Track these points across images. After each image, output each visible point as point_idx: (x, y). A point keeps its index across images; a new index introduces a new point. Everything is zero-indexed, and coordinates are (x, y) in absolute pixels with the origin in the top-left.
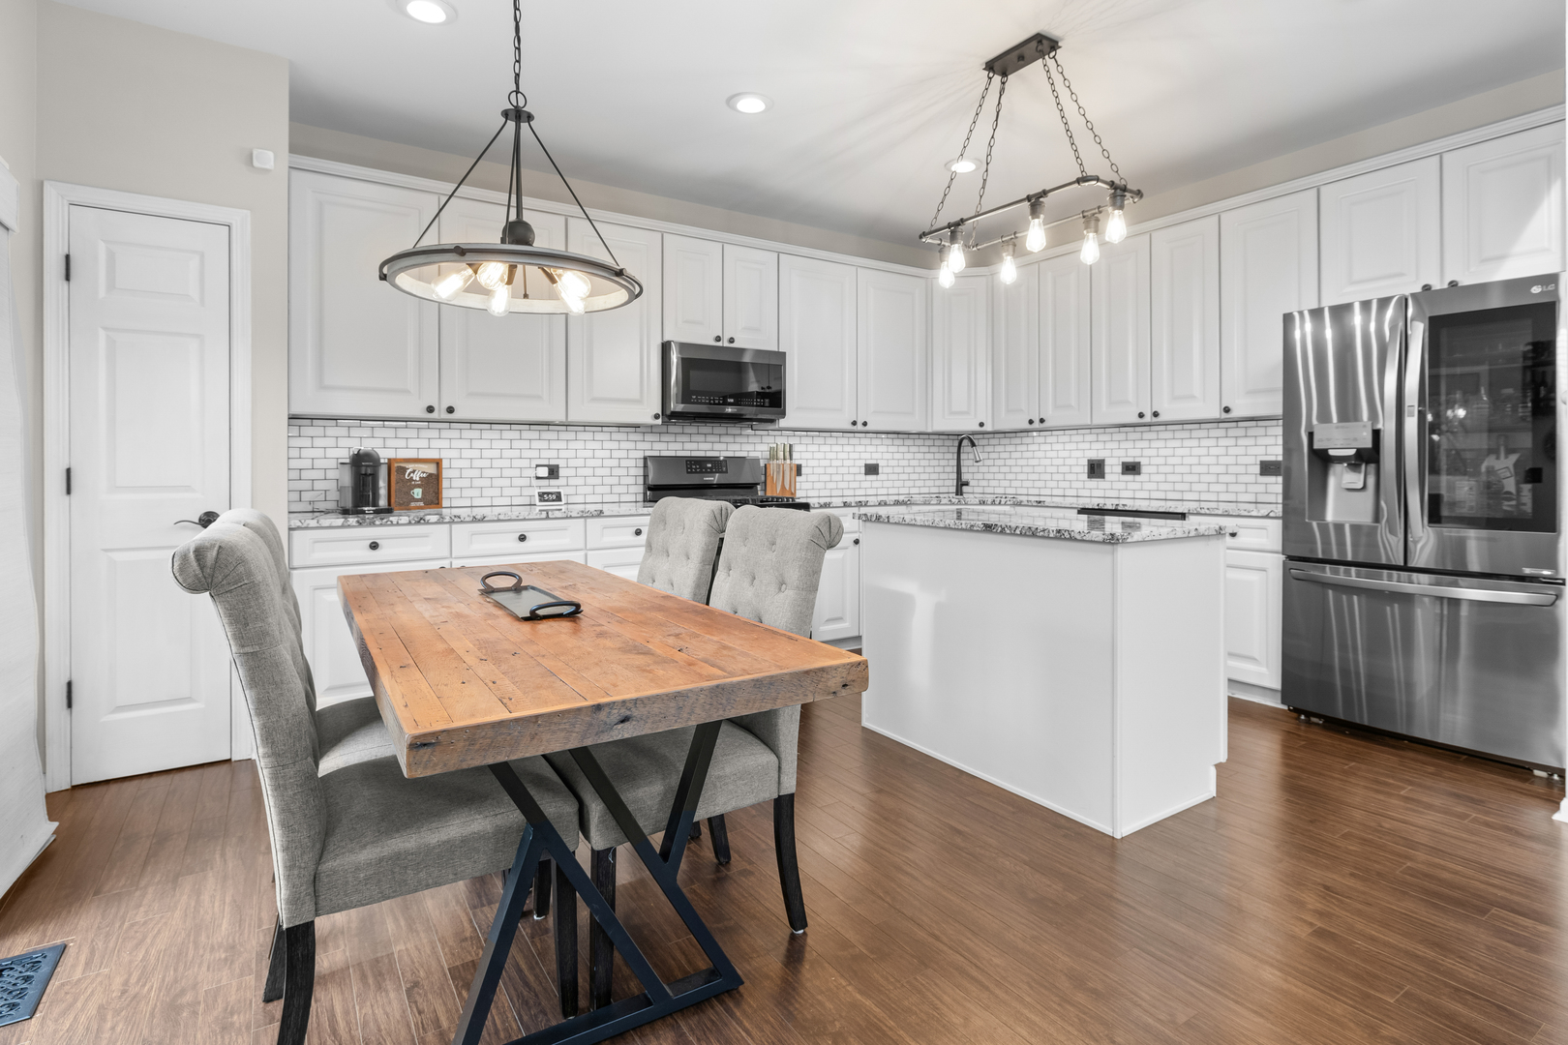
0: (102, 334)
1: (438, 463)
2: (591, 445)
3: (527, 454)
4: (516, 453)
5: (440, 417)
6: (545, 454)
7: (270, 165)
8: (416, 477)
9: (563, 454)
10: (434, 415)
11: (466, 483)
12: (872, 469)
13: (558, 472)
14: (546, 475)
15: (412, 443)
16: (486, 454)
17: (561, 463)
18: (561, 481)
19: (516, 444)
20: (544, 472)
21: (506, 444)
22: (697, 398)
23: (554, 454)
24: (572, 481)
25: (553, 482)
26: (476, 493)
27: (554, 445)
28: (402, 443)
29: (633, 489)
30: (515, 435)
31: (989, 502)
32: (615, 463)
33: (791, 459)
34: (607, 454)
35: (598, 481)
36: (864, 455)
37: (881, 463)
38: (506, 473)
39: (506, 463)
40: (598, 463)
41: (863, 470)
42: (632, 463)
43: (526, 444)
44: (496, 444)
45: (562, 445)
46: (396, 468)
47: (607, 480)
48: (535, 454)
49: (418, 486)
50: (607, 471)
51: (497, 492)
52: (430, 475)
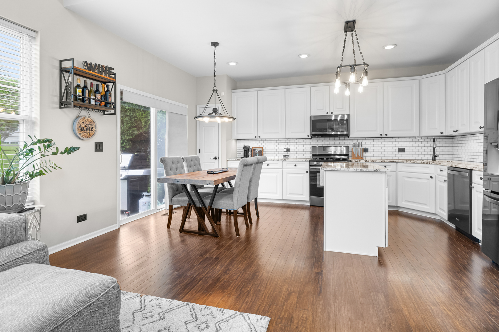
0: (203, 127)
1: (262, 148)
2: (298, 144)
3: (282, 146)
4: (280, 146)
5: (258, 138)
6: (286, 146)
7: (224, 95)
8: (257, 151)
9: (291, 146)
10: (257, 138)
11: (269, 153)
12: (401, 150)
13: (290, 150)
14: (286, 151)
15: (258, 144)
16: (273, 146)
17: (290, 148)
18: (290, 153)
19: (280, 144)
20: (286, 150)
21: (278, 144)
22: (318, 130)
23: (289, 146)
24: (293, 153)
25: (288, 153)
26: (271, 155)
27: (289, 144)
28: (256, 144)
29: (309, 155)
30: (279, 141)
31: (425, 163)
32: (305, 148)
33: (361, 146)
34: (302, 146)
35: (300, 153)
36: (397, 145)
37: (406, 148)
38: (278, 150)
39: (277, 148)
40: (300, 148)
41: (397, 150)
42: (309, 148)
43: (282, 144)
44: (275, 144)
45: (291, 144)
46: (253, 150)
47: (302, 153)
48: (284, 146)
49: (258, 153)
50: (302, 150)
51: (275, 155)
52: (260, 151)
